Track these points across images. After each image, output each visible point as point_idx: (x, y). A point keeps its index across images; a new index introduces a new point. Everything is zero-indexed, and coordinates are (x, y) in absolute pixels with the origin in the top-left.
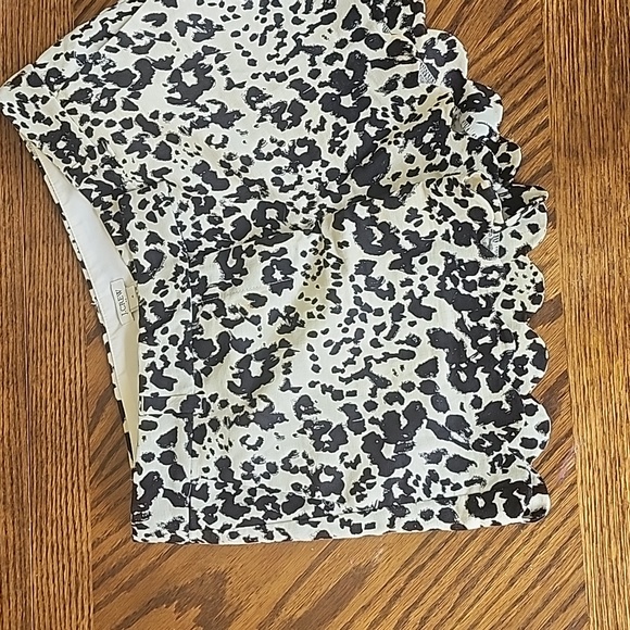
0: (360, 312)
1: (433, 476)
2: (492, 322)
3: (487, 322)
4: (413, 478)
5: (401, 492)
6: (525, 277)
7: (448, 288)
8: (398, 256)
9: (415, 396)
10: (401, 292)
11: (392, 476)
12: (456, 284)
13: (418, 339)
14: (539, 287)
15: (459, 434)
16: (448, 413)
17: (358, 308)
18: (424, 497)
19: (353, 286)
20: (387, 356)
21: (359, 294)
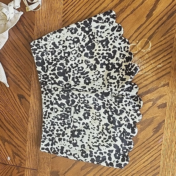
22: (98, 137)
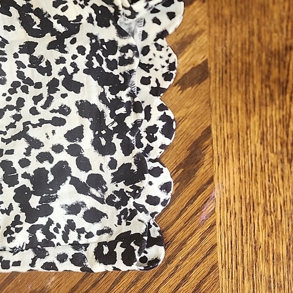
0: (22, 84)
1: (71, 225)
2: (128, 95)
3: (123, 95)
4: (54, 226)
5: (44, 237)
6: (161, 57)
7: (95, 67)
8: (54, 38)
9: (63, 156)
10: (56, 69)
11: (36, 223)
12: (101, 63)
13: (69, 109)
14: (172, 67)
15: (97, 190)
16: (90, 172)
17: (20, 81)
18: (62, 242)
19: (16, 62)
20: (42, 122)
21: (21, 69)
22: (13, 102)
